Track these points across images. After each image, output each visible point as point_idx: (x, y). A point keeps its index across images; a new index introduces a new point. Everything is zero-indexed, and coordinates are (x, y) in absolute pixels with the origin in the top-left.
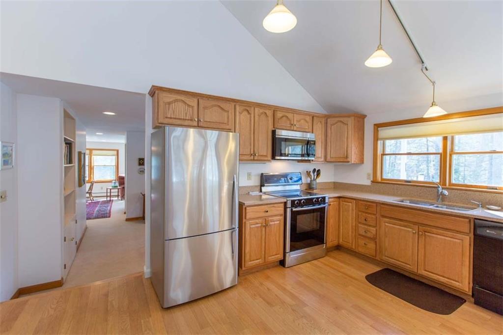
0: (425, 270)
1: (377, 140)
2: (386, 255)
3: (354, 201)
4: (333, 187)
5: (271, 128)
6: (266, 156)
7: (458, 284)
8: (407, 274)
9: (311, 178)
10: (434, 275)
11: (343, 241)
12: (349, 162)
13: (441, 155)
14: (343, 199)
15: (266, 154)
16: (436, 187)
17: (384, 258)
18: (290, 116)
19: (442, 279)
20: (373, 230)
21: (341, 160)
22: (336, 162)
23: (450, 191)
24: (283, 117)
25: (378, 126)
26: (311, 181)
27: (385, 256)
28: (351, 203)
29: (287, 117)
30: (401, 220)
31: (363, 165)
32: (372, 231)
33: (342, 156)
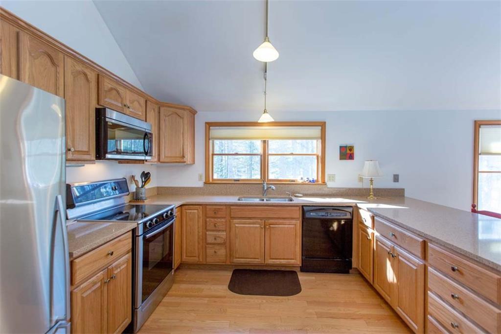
0: (271, 259)
1: (209, 139)
2: (237, 256)
3: (201, 207)
4: (156, 194)
5: (94, 105)
6: (87, 153)
7: (293, 261)
8: (257, 268)
9: (137, 185)
10: (278, 260)
11: (186, 256)
12: (185, 162)
13: (261, 156)
14: (187, 207)
15: (87, 150)
16: (261, 184)
17: (235, 260)
18: (121, 90)
19: (283, 262)
20: (223, 234)
21: (178, 161)
22: (171, 162)
23: (276, 186)
24: (112, 89)
25: (209, 125)
26: (138, 188)
27: (236, 258)
28: (198, 210)
29: (118, 92)
30: (250, 218)
31: (194, 165)
32: (222, 236)
33: (178, 156)
